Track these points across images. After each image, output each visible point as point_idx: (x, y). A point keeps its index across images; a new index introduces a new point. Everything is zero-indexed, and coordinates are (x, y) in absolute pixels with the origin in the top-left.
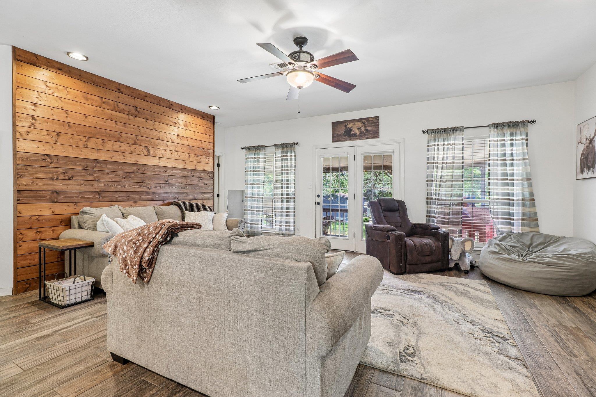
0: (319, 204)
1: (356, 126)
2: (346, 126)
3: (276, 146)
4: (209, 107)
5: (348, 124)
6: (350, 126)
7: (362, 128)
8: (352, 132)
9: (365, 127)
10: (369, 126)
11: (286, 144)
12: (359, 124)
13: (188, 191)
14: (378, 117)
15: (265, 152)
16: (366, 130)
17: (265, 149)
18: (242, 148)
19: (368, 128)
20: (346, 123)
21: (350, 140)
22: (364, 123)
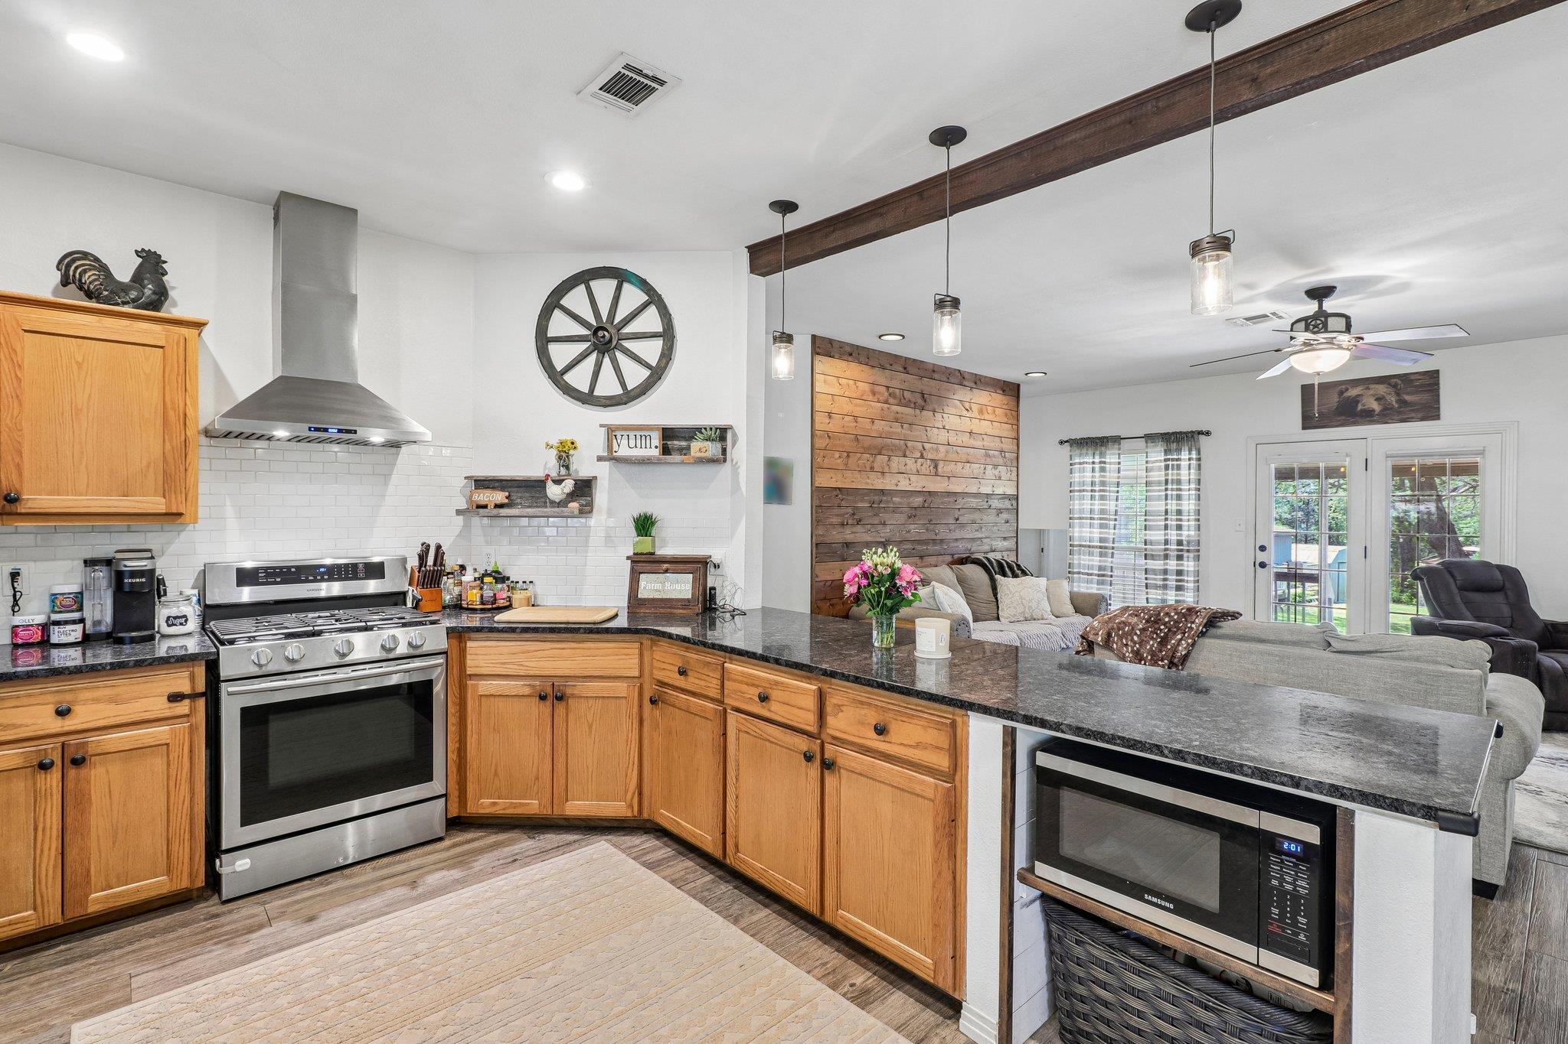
0: (1263, 565)
1: (1371, 392)
2: (1341, 393)
3: (1149, 438)
4: (1026, 374)
5: (1347, 390)
6: (1353, 392)
7: (1388, 397)
8: (1360, 407)
9: (1398, 394)
10: (1409, 394)
11: (1176, 433)
12: (1382, 389)
13: (983, 536)
14: (1437, 372)
15: (1119, 449)
16: (1403, 403)
17: (1120, 444)
18: (1062, 442)
19: (1407, 398)
20: (1344, 387)
21: (1355, 423)
22: (1395, 386)
